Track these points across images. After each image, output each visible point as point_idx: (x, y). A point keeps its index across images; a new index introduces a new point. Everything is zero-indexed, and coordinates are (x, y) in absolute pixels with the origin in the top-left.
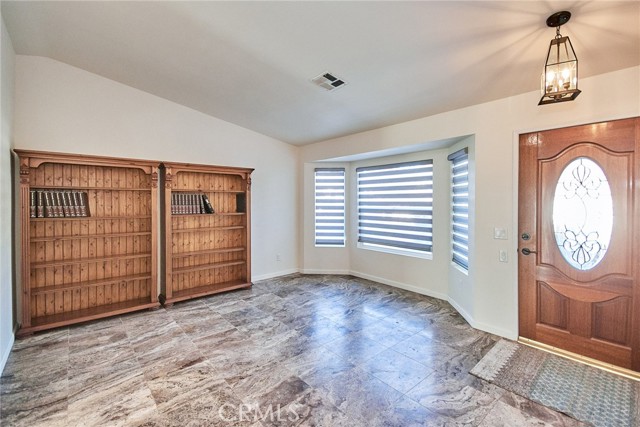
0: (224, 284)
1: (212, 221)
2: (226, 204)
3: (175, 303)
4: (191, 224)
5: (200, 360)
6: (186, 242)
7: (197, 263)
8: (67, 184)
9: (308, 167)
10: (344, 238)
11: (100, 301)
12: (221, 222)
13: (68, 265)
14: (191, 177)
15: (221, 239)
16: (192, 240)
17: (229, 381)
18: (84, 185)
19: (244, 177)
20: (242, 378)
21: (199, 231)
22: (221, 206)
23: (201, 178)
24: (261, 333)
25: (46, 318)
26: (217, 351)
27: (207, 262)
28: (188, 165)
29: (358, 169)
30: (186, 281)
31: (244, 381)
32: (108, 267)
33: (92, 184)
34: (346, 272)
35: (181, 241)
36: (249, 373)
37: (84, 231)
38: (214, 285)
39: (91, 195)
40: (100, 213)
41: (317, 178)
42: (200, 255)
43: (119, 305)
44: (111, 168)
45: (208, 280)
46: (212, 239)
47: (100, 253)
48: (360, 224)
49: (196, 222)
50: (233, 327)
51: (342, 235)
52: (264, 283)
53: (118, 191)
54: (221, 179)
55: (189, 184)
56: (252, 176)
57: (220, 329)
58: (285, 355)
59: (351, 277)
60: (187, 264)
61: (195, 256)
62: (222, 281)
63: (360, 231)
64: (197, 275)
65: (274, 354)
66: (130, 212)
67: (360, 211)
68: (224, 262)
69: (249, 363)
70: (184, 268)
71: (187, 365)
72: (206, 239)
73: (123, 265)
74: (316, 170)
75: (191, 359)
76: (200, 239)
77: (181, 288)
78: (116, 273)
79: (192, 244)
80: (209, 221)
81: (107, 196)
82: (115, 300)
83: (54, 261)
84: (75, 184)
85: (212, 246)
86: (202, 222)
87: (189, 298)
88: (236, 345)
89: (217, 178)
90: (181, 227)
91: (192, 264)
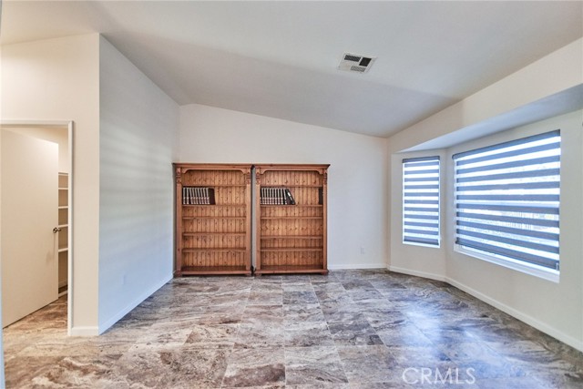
0: (307, 266)
1: (297, 211)
2: (309, 197)
3: (263, 275)
4: (280, 213)
5: (236, 322)
6: (276, 228)
7: (285, 245)
8: (204, 183)
9: (396, 158)
10: (438, 238)
11: (221, 263)
12: (305, 213)
13: (204, 235)
14: (280, 175)
15: (305, 228)
16: (280, 227)
17: (237, 345)
18: (212, 184)
19: (321, 172)
20: (246, 348)
21: (286, 219)
22: (305, 199)
23: (288, 176)
24: (296, 316)
25: (193, 268)
26: (252, 320)
27: (293, 245)
28: (271, 165)
29: (454, 156)
30: (276, 259)
31: (245, 350)
32: (225, 240)
33: (217, 183)
34: (441, 277)
35: (272, 226)
36: (254, 345)
37: (212, 215)
38: (299, 266)
39: (216, 190)
40: (221, 202)
41: (405, 169)
42: (286, 239)
43: (231, 268)
44: (227, 171)
45: (294, 261)
46: (297, 226)
47: (221, 230)
48: (458, 223)
49: (284, 212)
50: (282, 303)
51: (436, 233)
52: (343, 273)
53: (231, 187)
54: (305, 176)
55: (277, 180)
56: (329, 170)
57: (272, 302)
58: (294, 343)
59: (446, 285)
60: (276, 245)
61: (283, 239)
62: (305, 263)
63: (458, 231)
64: (284, 256)
65: (289, 337)
66: (238, 202)
67: (458, 206)
68: (307, 247)
69: (262, 337)
70: (274, 248)
71: (226, 323)
72: (292, 226)
73: (234, 240)
74: (404, 161)
75: (232, 319)
76: (288, 226)
77: (272, 263)
78: (229, 245)
79: (279, 229)
80: (294, 212)
81: (225, 190)
82: (229, 264)
83: (197, 232)
84: (208, 183)
85: (297, 232)
86: (289, 213)
87: (272, 272)
88: (269, 319)
89: (301, 175)
90: (272, 215)
91: (280, 245)
